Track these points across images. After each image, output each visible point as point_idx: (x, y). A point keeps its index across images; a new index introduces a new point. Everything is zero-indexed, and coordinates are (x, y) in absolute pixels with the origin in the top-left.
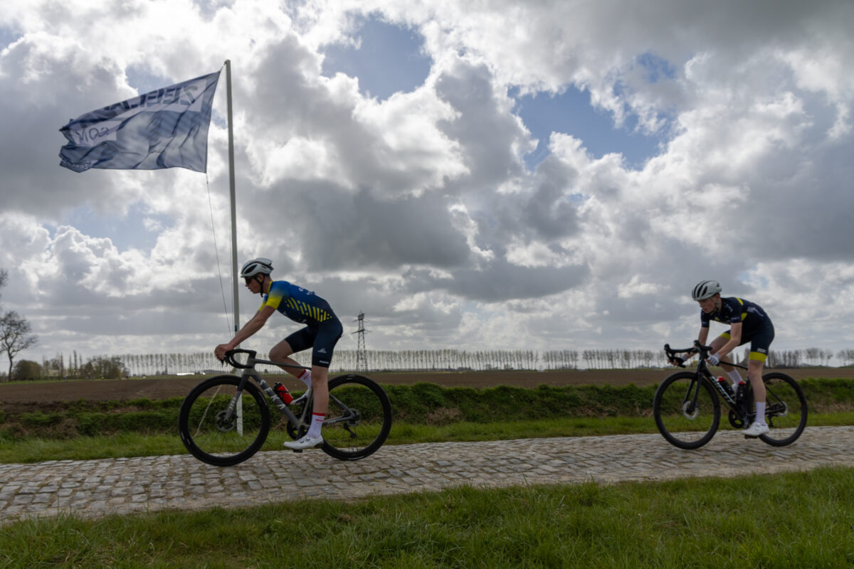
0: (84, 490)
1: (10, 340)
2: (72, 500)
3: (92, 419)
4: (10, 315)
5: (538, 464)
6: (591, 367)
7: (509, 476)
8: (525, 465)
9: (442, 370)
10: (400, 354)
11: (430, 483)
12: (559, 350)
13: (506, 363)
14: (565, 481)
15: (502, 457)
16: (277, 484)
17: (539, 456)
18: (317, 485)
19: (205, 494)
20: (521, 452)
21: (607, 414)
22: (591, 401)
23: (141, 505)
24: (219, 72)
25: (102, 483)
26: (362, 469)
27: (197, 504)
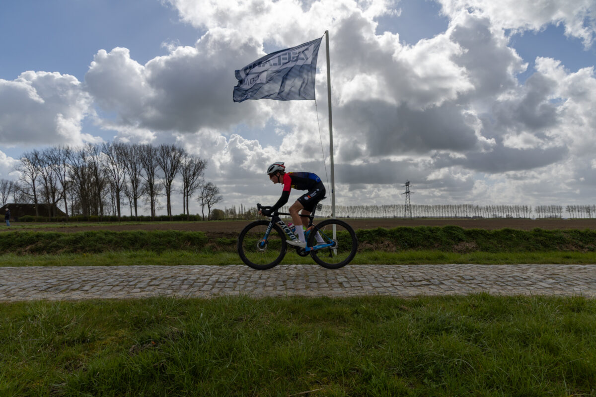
0: (251, 282)
1: (209, 198)
2: (245, 287)
3: (253, 242)
4: (209, 184)
5: (536, 281)
6: (572, 217)
7: (515, 289)
8: (527, 282)
9: (462, 217)
10: (433, 207)
11: (459, 290)
12: (547, 205)
13: (507, 214)
14: (558, 294)
15: (509, 275)
16: (359, 285)
17: (536, 276)
18: (385, 287)
19: (318, 288)
20: (523, 273)
21: (587, 250)
22: (574, 241)
23: (282, 292)
24: (321, 38)
25: (260, 278)
26: (413, 278)
27: (313, 294)
